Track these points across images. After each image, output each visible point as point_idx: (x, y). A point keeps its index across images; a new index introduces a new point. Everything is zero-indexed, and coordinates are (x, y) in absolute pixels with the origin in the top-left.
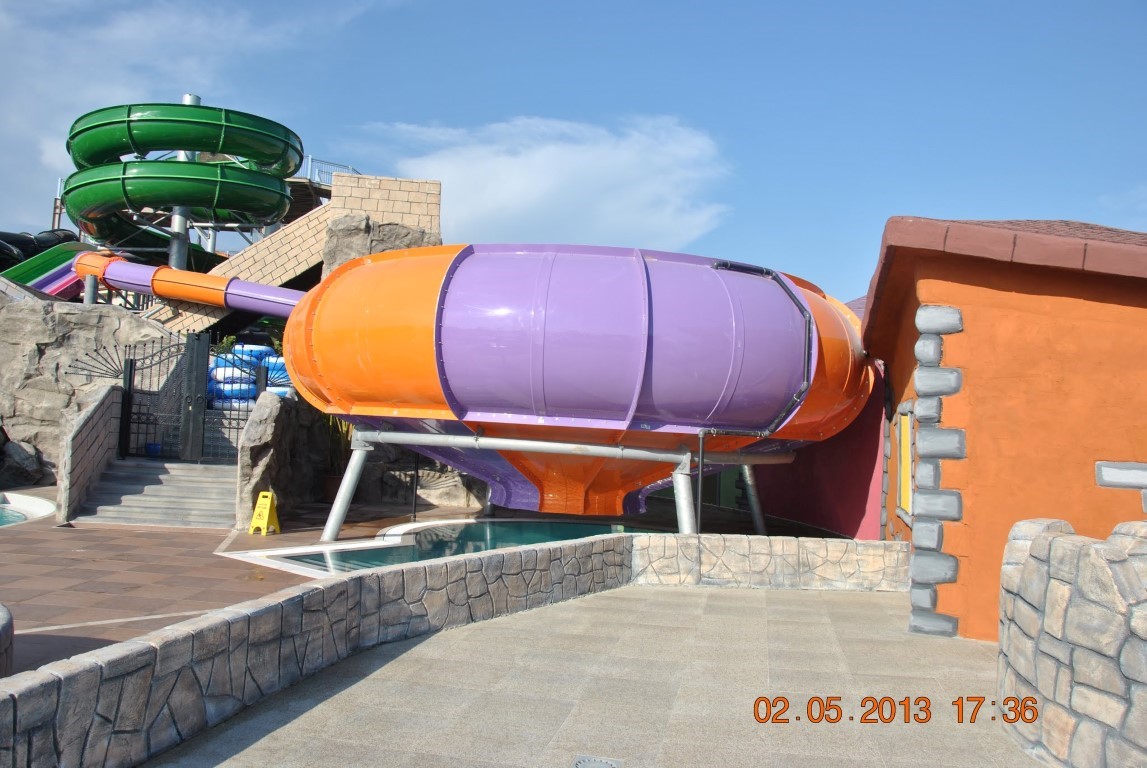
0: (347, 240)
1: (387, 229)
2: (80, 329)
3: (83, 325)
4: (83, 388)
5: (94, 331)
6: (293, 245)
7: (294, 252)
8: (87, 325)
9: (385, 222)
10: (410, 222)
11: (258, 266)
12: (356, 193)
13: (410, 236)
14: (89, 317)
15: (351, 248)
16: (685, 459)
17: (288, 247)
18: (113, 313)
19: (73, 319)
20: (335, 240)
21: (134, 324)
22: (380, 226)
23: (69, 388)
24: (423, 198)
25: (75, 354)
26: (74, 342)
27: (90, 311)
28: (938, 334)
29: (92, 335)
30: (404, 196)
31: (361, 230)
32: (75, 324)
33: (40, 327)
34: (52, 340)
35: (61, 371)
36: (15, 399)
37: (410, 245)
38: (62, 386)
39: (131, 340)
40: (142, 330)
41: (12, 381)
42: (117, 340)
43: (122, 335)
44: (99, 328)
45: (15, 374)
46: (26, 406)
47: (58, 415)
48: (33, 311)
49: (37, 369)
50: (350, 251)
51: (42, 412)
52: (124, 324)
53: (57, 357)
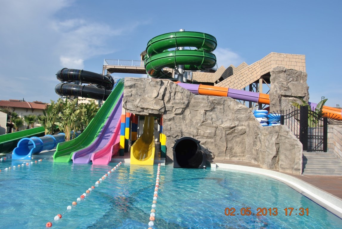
0: (278, 75)
1: (290, 71)
2: (217, 105)
3: (219, 104)
4: (221, 125)
5: (222, 105)
6: (244, 76)
7: (244, 79)
8: (220, 104)
9: (289, 69)
10: (297, 68)
11: (232, 84)
12: (280, 59)
13: (298, 73)
14: (221, 101)
15: (280, 77)
17: (242, 77)
18: (228, 99)
19: (216, 102)
20: (274, 75)
21: (235, 103)
22: (288, 70)
23: (216, 126)
24: (300, 61)
25: (216, 114)
26: (216, 110)
27: (221, 99)
29: (222, 107)
30: (294, 60)
31: (283, 71)
32: (216, 103)
33: (206, 105)
34: (210, 109)
35: (213, 120)
36: (198, 129)
37: (298, 76)
38: (214, 125)
39: (235, 108)
40: (239, 105)
41: (197, 123)
42: (230, 109)
43: (231, 107)
44: (224, 105)
45: (198, 121)
46: (202, 132)
47: (213, 135)
48: (203, 99)
49: (206, 119)
50: (280, 79)
51: (208, 134)
52: (232, 103)
53: (211, 115)
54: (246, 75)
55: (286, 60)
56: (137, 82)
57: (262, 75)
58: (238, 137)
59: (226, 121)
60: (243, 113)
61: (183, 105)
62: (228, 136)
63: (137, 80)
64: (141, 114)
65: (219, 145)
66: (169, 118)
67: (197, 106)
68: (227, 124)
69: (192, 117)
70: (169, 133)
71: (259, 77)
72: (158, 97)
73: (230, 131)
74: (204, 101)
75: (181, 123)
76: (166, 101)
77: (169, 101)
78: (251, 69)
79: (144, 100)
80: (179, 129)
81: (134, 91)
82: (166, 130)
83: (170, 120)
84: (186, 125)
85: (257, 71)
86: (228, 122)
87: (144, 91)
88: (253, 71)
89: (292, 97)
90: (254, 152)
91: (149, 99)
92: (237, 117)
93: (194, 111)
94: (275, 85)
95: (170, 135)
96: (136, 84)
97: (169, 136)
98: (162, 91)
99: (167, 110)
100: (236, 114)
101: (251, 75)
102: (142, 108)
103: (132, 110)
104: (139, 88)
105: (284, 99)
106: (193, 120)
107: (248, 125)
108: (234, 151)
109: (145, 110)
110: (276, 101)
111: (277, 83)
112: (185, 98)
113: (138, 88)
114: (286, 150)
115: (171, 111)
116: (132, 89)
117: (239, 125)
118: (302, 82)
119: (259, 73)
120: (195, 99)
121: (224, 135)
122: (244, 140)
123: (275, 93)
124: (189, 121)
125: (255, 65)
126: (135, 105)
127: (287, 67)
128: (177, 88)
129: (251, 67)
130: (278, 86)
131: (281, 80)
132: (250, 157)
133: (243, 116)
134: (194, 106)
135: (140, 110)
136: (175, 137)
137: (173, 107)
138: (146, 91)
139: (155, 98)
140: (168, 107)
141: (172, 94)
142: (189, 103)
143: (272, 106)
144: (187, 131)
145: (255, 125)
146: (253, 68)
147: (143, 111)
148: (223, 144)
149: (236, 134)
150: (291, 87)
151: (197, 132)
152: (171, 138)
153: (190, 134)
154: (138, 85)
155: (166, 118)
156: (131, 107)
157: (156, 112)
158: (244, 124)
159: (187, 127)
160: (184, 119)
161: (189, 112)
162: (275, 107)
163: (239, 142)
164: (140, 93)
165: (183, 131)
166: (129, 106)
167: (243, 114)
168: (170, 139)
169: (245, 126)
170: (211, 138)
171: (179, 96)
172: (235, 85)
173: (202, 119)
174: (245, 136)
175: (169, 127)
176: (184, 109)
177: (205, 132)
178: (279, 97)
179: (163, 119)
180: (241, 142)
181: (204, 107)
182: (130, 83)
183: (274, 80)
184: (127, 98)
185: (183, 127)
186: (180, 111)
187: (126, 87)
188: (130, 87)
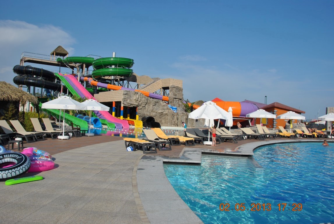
3: (157, 103)
4: (158, 112)
7: (155, 88)
10: (179, 86)
16: (250, 120)
28: (276, 112)
29: (158, 104)
30: (179, 82)
34: (155, 105)
35: (156, 109)
37: (179, 89)
38: (156, 111)
40: (164, 103)
41: (150, 111)
42: (161, 105)
47: (155, 115)
48: (153, 100)
52: (161, 102)
53: (155, 107)
54: (155, 86)
55: (176, 82)
56: (128, 92)
57: (163, 87)
60: (165, 106)
64: (130, 106)
65: (157, 119)
68: (160, 111)
69: (148, 108)
70: (140, 115)
71: (161, 87)
72: (136, 99)
73: (161, 114)
74: (153, 102)
75: (144, 110)
77: (140, 101)
78: (158, 83)
79: (131, 100)
80: (143, 113)
81: (127, 96)
83: (140, 109)
84: (146, 111)
85: (160, 84)
86: (160, 110)
89: (177, 99)
90: (173, 122)
91: (133, 100)
92: (163, 108)
93: (148, 105)
94: (171, 93)
98: (138, 96)
99: (139, 105)
101: (157, 86)
102: (131, 104)
103: (126, 105)
105: (175, 100)
107: (168, 112)
108: (162, 122)
110: (172, 101)
112: (146, 100)
114: (190, 121)
116: (126, 95)
118: (181, 92)
119: (161, 86)
120: (149, 100)
121: (159, 115)
123: (172, 97)
125: (159, 81)
127: (176, 86)
128: (143, 95)
130: (173, 94)
131: (174, 91)
132: (169, 124)
133: (165, 108)
134: (149, 103)
135: (129, 104)
137: (142, 104)
138: (131, 96)
141: (141, 98)
142: (147, 102)
145: (171, 112)
149: (163, 115)
150: (177, 94)
151: (150, 114)
152: (141, 117)
153: (147, 115)
154: (129, 94)
157: (135, 106)
158: (165, 111)
160: (145, 108)
162: (171, 103)
164: (129, 97)
165: (145, 114)
166: (125, 103)
169: (166, 112)
170: (154, 117)
171: (143, 99)
172: (150, 91)
173: (152, 109)
174: (166, 116)
175: (140, 112)
176: (146, 104)
177: (152, 114)
178: (173, 99)
179: (137, 108)
180: (165, 119)
181: (152, 104)
182: (125, 93)
183: (171, 91)
184: (124, 99)
185: (145, 112)
186: (144, 106)
187: (124, 94)
188: (125, 94)
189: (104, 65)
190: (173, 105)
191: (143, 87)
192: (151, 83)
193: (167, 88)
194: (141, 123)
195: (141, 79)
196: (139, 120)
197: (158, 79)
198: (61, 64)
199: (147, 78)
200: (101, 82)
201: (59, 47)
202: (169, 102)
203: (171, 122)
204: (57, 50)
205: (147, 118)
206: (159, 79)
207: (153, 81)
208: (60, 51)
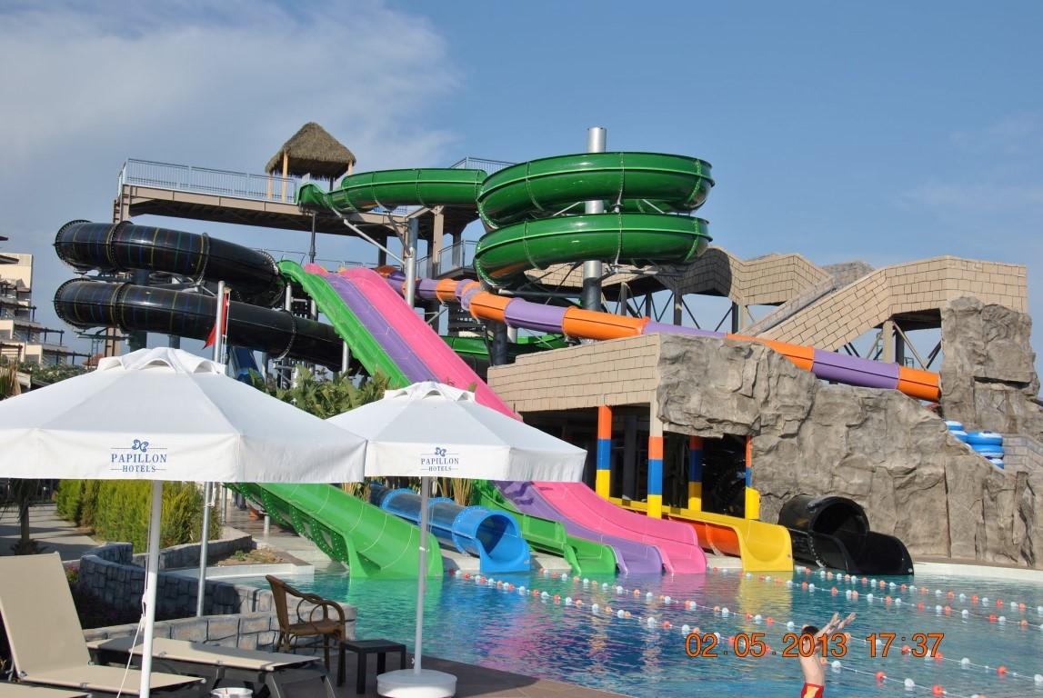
0: (965, 321)
1: (992, 309)
2: (871, 411)
3: (876, 408)
4: (883, 465)
5: (883, 412)
6: (843, 312)
7: (844, 321)
8: (878, 408)
9: (989, 303)
10: (1006, 303)
11: (810, 332)
12: (966, 275)
13: (1009, 317)
15: (968, 327)
18: (896, 397)
19: (871, 404)
21: (912, 408)
22: (987, 307)
23: (873, 466)
24: (1015, 281)
25: (871, 434)
26: (869, 423)
27: (881, 395)
29: (881, 416)
30: (1001, 279)
31: (976, 311)
32: (871, 407)
33: (852, 411)
34: (859, 422)
35: (866, 450)
36: (833, 475)
37: (1008, 324)
38: (870, 464)
39: (911, 421)
40: (920, 413)
41: (831, 460)
42: (899, 421)
43: (903, 417)
44: (886, 410)
45: (833, 453)
46: (843, 483)
47: (866, 489)
48: (845, 396)
49: (850, 449)
50: (968, 331)
51: (855, 488)
52: (903, 406)
53: (860, 438)
54: (848, 309)
55: (981, 278)
56: (688, 348)
57: (898, 310)
58: (921, 496)
59: (893, 453)
60: (929, 432)
61: (801, 411)
62: (899, 493)
63: (689, 340)
64: (704, 434)
65: (879, 515)
66: (768, 447)
67: (829, 415)
68: (898, 462)
69: (817, 444)
70: (769, 485)
71: (885, 316)
72: (743, 389)
73: (904, 480)
74: (848, 402)
75: (794, 458)
76: (762, 400)
77: (766, 402)
78: (863, 292)
79: (708, 397)
80: (791, 474)
81: (683, 371)
82: (764, 478)
83: (769, 451)
84: (805, 463)
85: (880, 297)
86: (898, 455)
87: (706, 371)
88: (867, 297)
89: (997, 381)
91: (721, 396)
92: (915, 443)
93: (820, 426)
94: (956, 349)
95: (771, 491)
96: (687, 351)
97: (769, 494)
98: (750, 371)
99: (762, 424)
100: (912, 434)
101: (861, 310)
102: (710, 421)
103: (682, 425)
104: (695, 364)
105: (980, 389)
106: (819, 451)
107: (952, 466)
108: (911, 531)
109: (714, 425)
110: (963, 394)
111: (962, 343)
112: (804, 393)
113: (691, 365)
115: (773, 427)
116: (677, 366)
117: (923, 463)
118: (1018, 339)
119: (885, 305)
120: (825, 393)
121: (890, 490)
122: (932, 504)
123: (959, 370)
124: (812, 452)
125: (873, 279)
126: (692, 412)
127: (986, 300)
128: (783, 365)
129: (864, 284)
130: (965, 351)
131: (971, 334)
132: (965, 546)
133: (929, 439)
134: (822, 415)
135: (701, 423)
136: (781, 498)
137: (779, 416)
138: (710, 372)
139: (734, 391)
140: (766, 416)
141: (773, 382)
142: (812, 406)
143: (952, 408)
144: (808, 482)
145: (973, 465)
146: (868, 289)
147: (711, 428)
148: (888, 513)
149: (916, 488)
150: (993, 353)
151: (831, 482)
152: (773, 498)
153: (815, 488)
154: (693, 355)
155: (761, 446)
156: (678, 415)
157: (740, 431)
158: (930, 461)
159: (808, 468)
160: (800, 446)
161: (811, 430)
162: (960, 411)
163: (922, 508)
164: (696, 376)
165: (799, 481)
166: (674, 414)
167: (930, 435)
168: (768, 503)
169: (935, 466)
170: (862, 497)
171: (788, 386)
172: (819, 336)
173: (845, 450)
174: (938, 492)
175: (769, 470)
176: (803, 421)
177: (849, 484)
178: (973, 385)
179: (749, 447)
180: (929, 510)
181: (846, 416)
182: (674, 351)
183: (953, 333)
184: (670, 393)
185: (799, 469)
186: (793, 428)
187: (663, 360)
188: (674, 360)
189: (541, 202)
190: (970, 425)
191: (774, 320)
192: (820, 292)
193: (929, 319)
194: (782, 539)
195: (755, 275)
196: (764, 517)
197: (855, 270)
198: (319, 218)
199: (791, 268)
200: (528, 299)
201: (309, 128)
202: (946, 406)
203: (972, 534)
204: (298, 146)
205: (818, 505)
206: (866, 270)
207: (827, 281)
208: (314, 149)
